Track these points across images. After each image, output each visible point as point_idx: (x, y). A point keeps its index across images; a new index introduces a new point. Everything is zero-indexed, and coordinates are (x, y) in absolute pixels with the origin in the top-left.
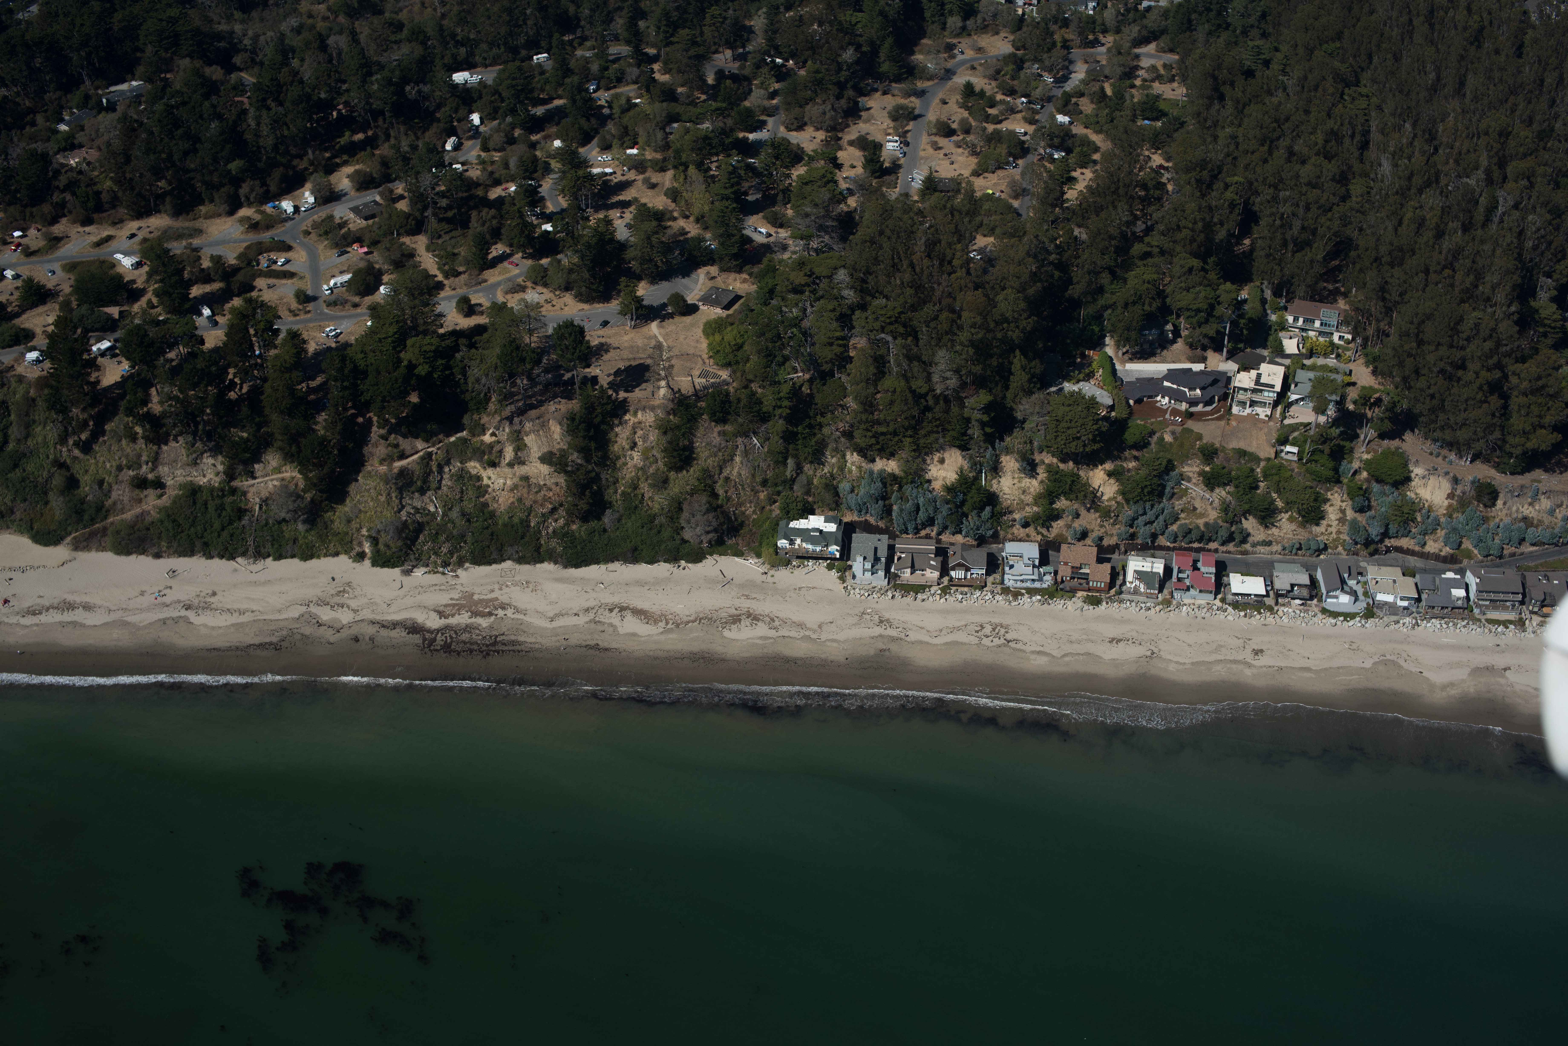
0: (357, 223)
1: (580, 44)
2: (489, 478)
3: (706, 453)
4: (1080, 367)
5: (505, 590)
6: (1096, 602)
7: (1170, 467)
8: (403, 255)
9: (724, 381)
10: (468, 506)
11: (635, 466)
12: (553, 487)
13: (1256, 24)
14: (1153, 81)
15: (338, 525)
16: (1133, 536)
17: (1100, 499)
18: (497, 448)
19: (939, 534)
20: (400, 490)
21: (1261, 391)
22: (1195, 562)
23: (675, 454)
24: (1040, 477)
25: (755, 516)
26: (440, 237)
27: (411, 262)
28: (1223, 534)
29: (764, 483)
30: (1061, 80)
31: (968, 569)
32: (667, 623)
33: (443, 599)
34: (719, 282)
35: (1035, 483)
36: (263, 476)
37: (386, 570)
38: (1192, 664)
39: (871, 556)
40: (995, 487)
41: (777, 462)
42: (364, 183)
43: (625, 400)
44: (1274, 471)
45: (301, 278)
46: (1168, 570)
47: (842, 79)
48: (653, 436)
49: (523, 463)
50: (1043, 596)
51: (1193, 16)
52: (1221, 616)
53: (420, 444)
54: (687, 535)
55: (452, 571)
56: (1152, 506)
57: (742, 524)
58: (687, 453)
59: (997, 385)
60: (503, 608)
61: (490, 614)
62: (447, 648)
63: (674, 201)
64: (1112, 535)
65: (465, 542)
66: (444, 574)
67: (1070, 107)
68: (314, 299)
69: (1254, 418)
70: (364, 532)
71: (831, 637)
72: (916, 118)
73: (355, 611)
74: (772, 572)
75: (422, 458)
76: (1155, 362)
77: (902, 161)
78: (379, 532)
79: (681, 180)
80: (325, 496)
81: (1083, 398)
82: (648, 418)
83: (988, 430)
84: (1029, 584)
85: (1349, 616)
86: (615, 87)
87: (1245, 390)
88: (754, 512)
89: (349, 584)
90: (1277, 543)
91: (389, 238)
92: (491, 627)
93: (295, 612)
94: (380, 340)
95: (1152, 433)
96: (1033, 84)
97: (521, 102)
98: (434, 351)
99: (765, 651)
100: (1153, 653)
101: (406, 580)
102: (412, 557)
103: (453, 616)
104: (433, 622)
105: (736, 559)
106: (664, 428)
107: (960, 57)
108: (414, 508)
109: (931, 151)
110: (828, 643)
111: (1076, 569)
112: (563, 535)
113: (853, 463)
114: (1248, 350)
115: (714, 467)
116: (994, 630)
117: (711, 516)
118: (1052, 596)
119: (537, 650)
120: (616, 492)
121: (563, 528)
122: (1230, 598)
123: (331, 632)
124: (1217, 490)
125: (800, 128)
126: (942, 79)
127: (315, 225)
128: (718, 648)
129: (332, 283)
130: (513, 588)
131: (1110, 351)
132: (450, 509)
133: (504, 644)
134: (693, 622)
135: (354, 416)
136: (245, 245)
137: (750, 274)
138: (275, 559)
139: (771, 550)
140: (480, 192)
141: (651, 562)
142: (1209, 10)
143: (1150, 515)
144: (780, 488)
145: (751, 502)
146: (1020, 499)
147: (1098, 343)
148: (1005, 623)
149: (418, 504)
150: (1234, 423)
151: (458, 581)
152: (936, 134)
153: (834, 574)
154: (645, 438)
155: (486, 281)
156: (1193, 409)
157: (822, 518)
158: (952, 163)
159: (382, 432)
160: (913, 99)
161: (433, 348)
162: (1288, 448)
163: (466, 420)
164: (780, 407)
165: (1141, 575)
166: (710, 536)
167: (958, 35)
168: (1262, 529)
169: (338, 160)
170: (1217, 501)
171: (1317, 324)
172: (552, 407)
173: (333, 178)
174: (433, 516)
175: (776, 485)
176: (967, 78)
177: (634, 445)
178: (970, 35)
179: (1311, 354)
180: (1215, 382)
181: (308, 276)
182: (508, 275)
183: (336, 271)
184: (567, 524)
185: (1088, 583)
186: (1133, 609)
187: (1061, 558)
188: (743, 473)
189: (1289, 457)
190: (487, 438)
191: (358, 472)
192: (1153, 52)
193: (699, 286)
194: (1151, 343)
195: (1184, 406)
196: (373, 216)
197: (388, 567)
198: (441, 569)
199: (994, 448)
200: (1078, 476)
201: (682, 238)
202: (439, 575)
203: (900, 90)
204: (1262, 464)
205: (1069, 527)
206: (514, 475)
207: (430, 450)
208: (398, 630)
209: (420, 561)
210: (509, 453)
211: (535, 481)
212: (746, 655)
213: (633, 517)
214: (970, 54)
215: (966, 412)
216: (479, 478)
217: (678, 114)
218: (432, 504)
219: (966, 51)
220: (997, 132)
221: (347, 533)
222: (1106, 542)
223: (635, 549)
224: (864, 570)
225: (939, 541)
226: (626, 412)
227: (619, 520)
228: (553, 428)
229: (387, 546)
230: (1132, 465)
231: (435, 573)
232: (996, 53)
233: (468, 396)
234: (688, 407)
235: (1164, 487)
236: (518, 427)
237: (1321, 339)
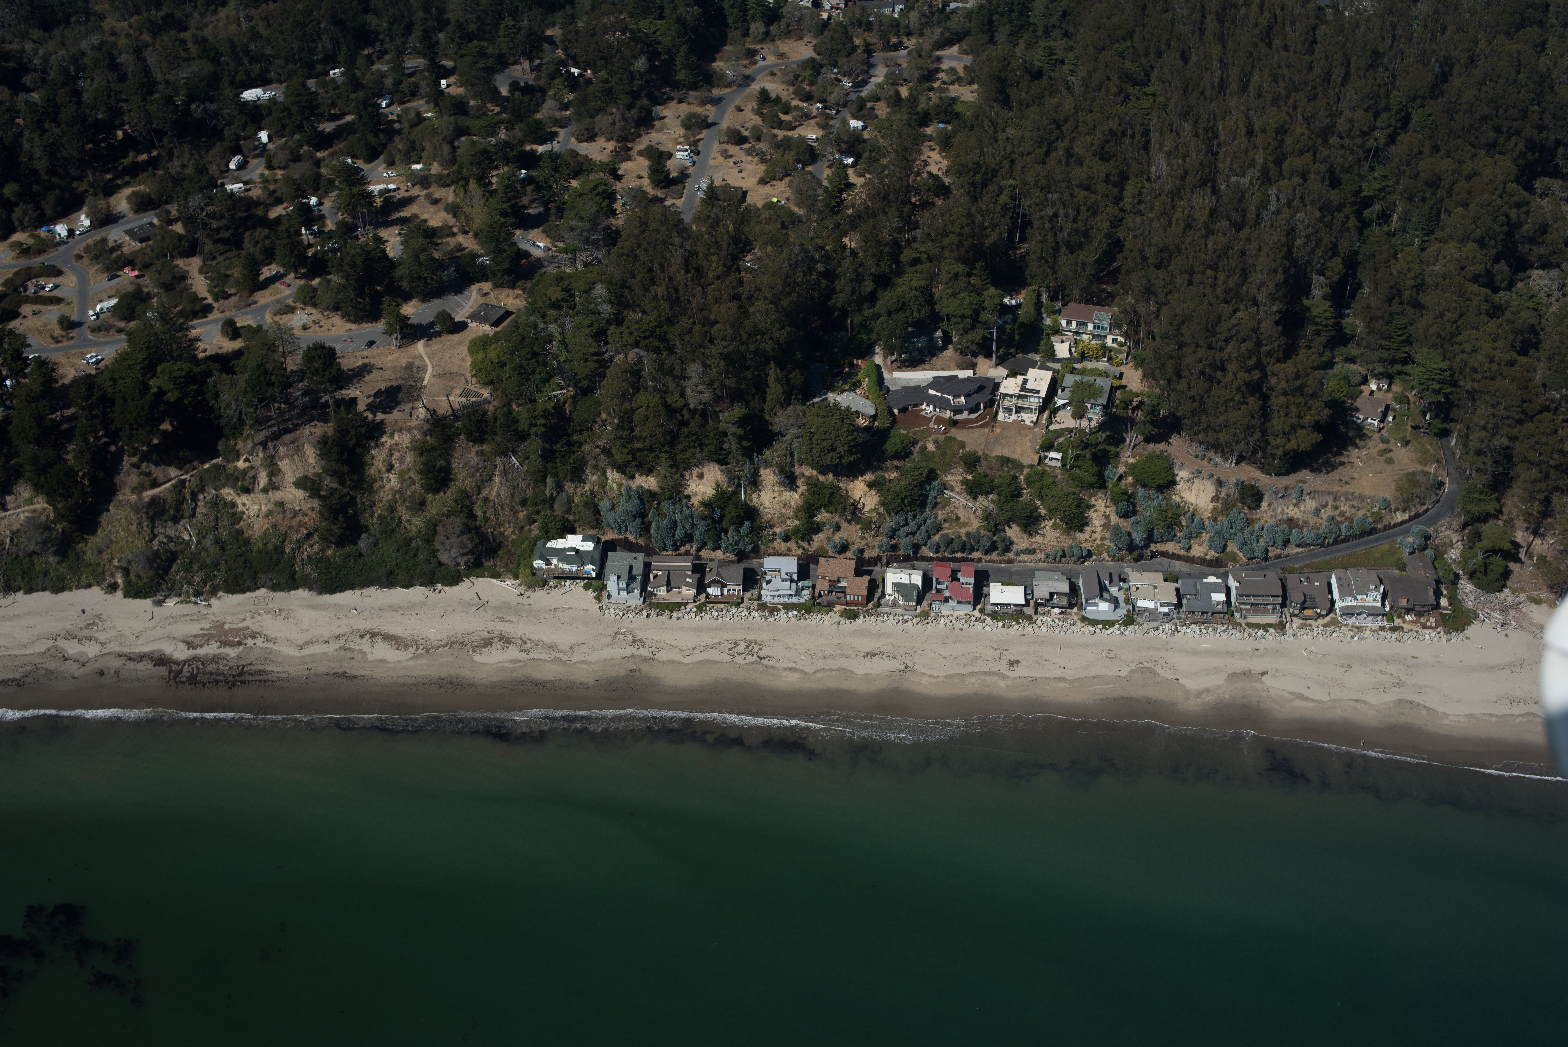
0: (131, 246)
1: (379, 58)
2: (244, 505)
3: (464, 474)
4: (846, 378)
5: (257, 618)
6: (852, 616)
7: (932, 476)
8: (174, 278)
9: (485, 399)
10: (224, 534)
11: (392, 489)
12: (309, 512)
13: (1058, 24)
14: (952, 83)
15: (90, 556)
16: (894, 548)
17: (861, 510)
18: (251, 474)
19: (699, 550)
20: (152, 520)
21: (1026, 397)
22: (954, 572)
23: (430, 475)
24: (800, 490)
25: (514, 537)
26: (214, 258)
27: (182, 285)
28: (985, 543)
29: (524, 502)
30: (859, 85)
31: (724, 586)
32: (417, 649)
33: (192, 629)
34: (492, 299)
35: (795, 496)
36: (15, 508)
37: (138, 601)
38: (946, 677)
39: (625, 575)
40: (755, 501)
41: (536, 481)
42: (142, 204)
43: (382, 422)
44: (1037, 478)
45: (68, 303)
46: (927, 582)
47: (635, 89)
48: (409, 459)
49: (277, 488)
50: (799, 611)
51: (995, 18)
52: (979, 626)
53: (173, 472)
54: (444, 557)
55: (205, 600)
56: (915, 517)
57: (500, 545)
58: (443, 475)
59: (752, 398)
60: (253, 637)
61: (239, 643)
62: (193, 679)
63: (455, 216)
64: (873, 547)
65: (219, 571)
66: (196, 603)
67: (865, 112)
68: (79, 324)
69: (1020, 424)
70: (116, 563)
71: (582, 658)
72: (709, 126)
73: (103, 644)
74: (528, 593)
75: (175, 486)
76: (924, 370)
77: (690, 171)
78: (129, 562)
79: (462, 194)
80: (74, 527)
82: (403, 439)
83: (745, 443)
84: (786, 600)
85: (1107, 624)
86: (409, 101)
87: (1011, 396)
88: (513, 532)
89: (99, 616)
90: (1041, 551)
91: (162, 260)
92: (239, 657)
93: (41, 647)
94: (129, 367)
95: (914, 442)
96: (829, 89)
97: (307, 119)
98: (185, 377)
99: (514, 674)
100: (907, 667)
101: (158, 610)
102: (164, 587)
103: (201, 646)
104: (181, 653)
105: (493, 581)
106: (420, 449)
107: (761, 63)
108: (167, 537)
109: (721, 159)
110: (578, 665)
111: (834, 583)
112: (318, 561)
113: (614, 481)
114: (1020, 355)
115: (471, 488)
116: (748, 647)
117: (465, 538)
118: (808, 611)
119: (283, 679)
120: (372, 516)
121: (318, 553)
122: (989, 608)
123: (76, 665)
124: (980, 499)
125: (591, 138)
126: (740, 86)
127: (87, 249)
128: (467, 673)
129: (98, 307)
130: (265, 616)
131: (878, 359)
132: (204, 537)
133: (251, 674)
134: (444, 646)
135: (107, 445)
136: (14, 270)
137: (524, 290)
138: (25, 593)
139: (528, 571)
140: (260, 212)
141: (407, 586)
142: (1011, 10)
143: (912, 525)
144: (540, 508)
145: (510, 522)
146: (781, 513)
147: (867, 352)
148: (759, 639)
149: (172, 533)
150: (998, 430)
151: (210, 611)
152: (727, 142)
153: (590, 594)
154: (402, 460)
155: (255, 302)
156: (958, 417)
157: (580, 537)
158: (741, 171)
159: (135, 460)
160: (708, 107)
161: (183, 374)
162: (1052, 454)
163: (221, 446)
164: (535, 425)
165: (898, 587)
166: (466, 558)
167: (761, 41)
168: (1026, 537)
169: (119, 182)
170: (980, 510)
171: (1090, 327)
172: (307, 430)
173: (113, 200)
174: (188, 544)
175: (535, 504)
176: (762, 85)
177: (390, 468)
178: (773, 40)
179: (1083, 357)
180: (981, 388)
181: (76, 302)
182: (278, 296)
183: (105, 295)
184: (323, 550)
185: (845, 597)
186: (891, 622)
187: (819, 572)
188: (502, 493)
189: (1054, 463)
190: (241, 464)
191: (109, 501)
192: (956, 54)
193: (471, 303)
194: (920, 351)
195: (948, 414)
196: (148, 239)
197: (140, 597)
198: (193, 599)
199: (752, 462)
200: (838, 489)
201: (458, 254)
202: (191, 605)
203: (696, 98)
204: (1026, 471)
205: (828, 539)
206: (269, 500)
207: (183, 477)
208: (144, 662)
209: (173, 591)
210: (263, 479)
211: (290, 506)
212: (494, 679)
213: (390, 541)
214: (771, 59)
215: (722, 426)
216: (234, 505)
217: (467, 127)
218: (187, 533)
219: (767, 57)
220: (787, 139)
221: (99, 565)
222: (867, 555)
223: (390, 573)
224: (619, 590)
225: (698, 557)
226: (383, 433)
227: (376, 544)
228: (308, 452)
229: (139, 577)
230: (893, 475)
231: (187, 602)
232: (798, 59)
233: (223, 421)
234: (444, 428)
235: (926, 496)
236: (272, 452)
237: (1094, 342)
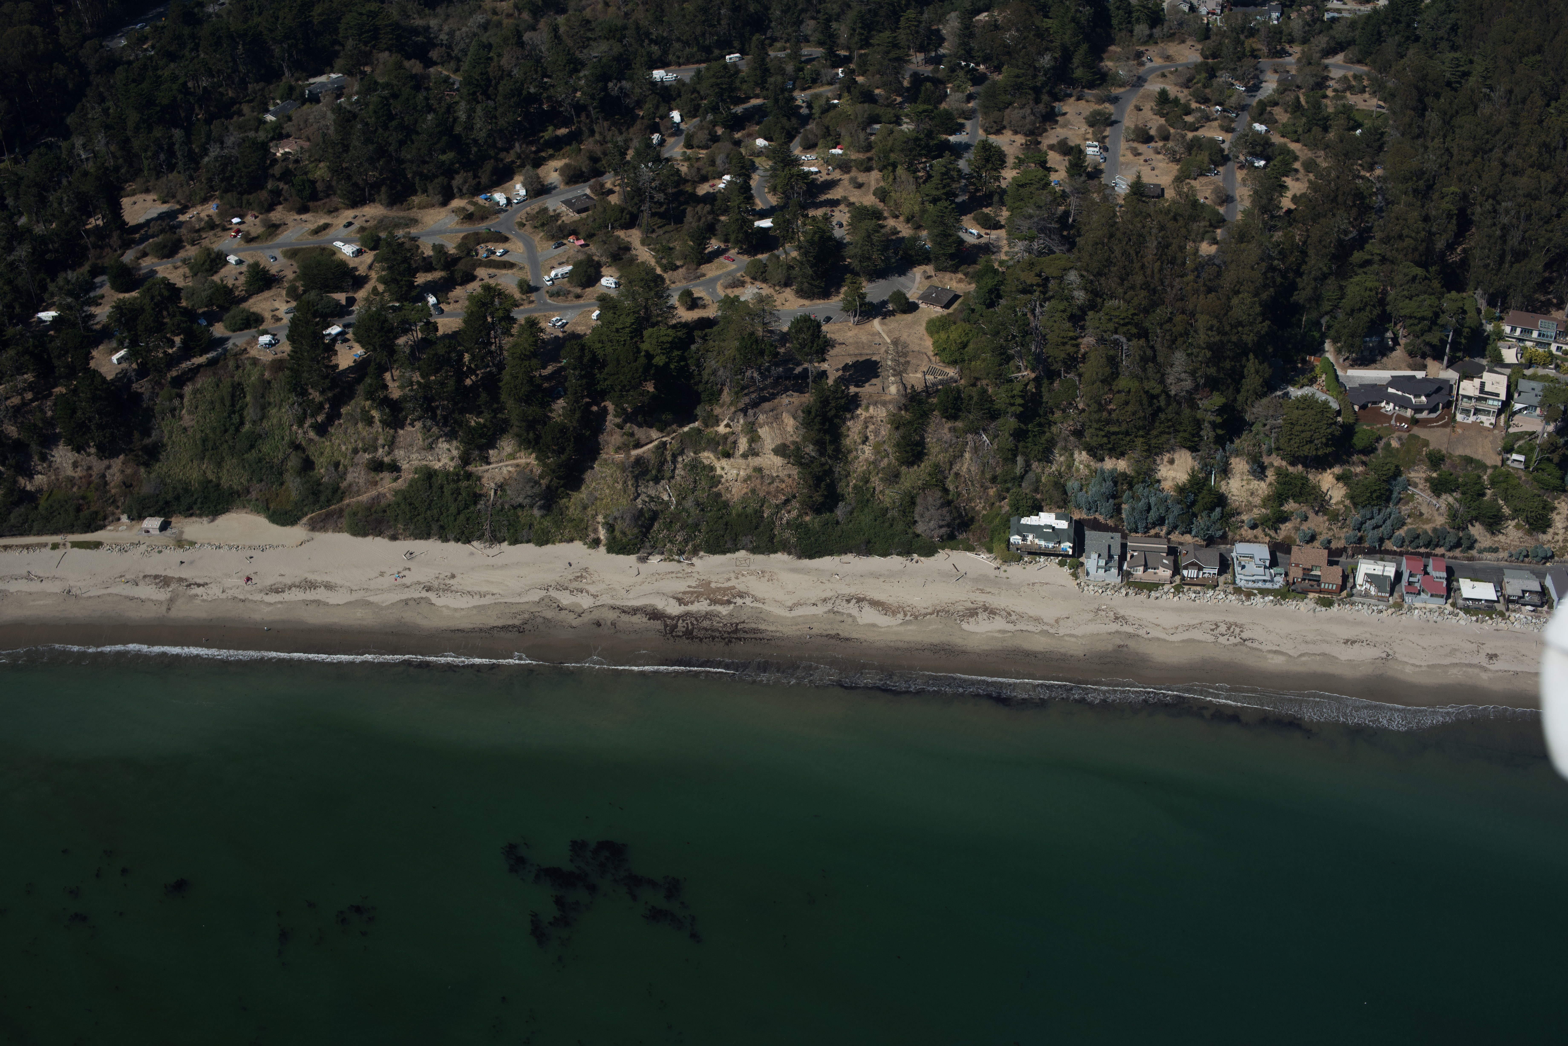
0: (570, 216)
1: (771, 45)
2: (723, 469)
3: (937, 449)
4: (1303, 372)
5: (742, 579)
6: (1328, 604)
7: (1397, 472)
8: (620, 248)
9: (952, 378)
10: (702, 496)
11: (866, 460)
12: (786, 479)
13: (1446, 36)
14: (1344, 91)
15: (573, 511)
16: (1361, 540)
17: (1328, 502)
18: (731, 439)
19: (1169, 533)
20: (636, 478)
21: (1486, 399)
22: (1426, 566)
23: (908, 449)
24: (1268, 480)
25: (984, 512)
26: (653, 231)
27: (628, 256)
28: (1451, 539)
29: (994, 480)
30: (1253, 89)
31: (1200, 569)
32: (905, 615)
33: (681, 586)
34: (936, 281)
35: (1263, 485)
36: (497, 462)
37: (621, 557)
38: (1428, 666)
39: (1105, 554)
40: (1223, 488)
41: (1006, 460)
42: (574, 177)
43: (856, 395)
44: (1501, 479)
45: (521, 268)
46: (1399, 575)
47: (1039, 84)
48: (884, 432)
49: (757, 454)
50: (1275, 597)
51: (1383, 28)
52: (1454, 620)
53: (654, 434)
54: (920, 528)
55: (687, 559)
56: (1380, 510)
57: (972, 520)
58: (919, 449)
59: (1228, 388)
60: (741, 597)
61: (729, 602)
62: (689, 634)
63: (883, 200)
64: (1340, 538)
65: (700, 531)
66: (679, 562)
67: (1266, 116)
68: (536, 289)
69: (1478, 426)
70: (600, 518)
71: (1069, 632)
72: (1113, 123)
73: (595, 596)
74: (1004, 567)
75: (657, 447)
76: (1376, 369)
77: (1103, 166)
78: (615, 518)
79: (890, 180)
80: (562, 482)
81: (1317, 402)
82: (880, 413)
83: (1220, 432)
84: (1260, 585)
86: (810, 88)
87: (1470, 398)
88: (984, 508)
89: (586, 569)
90: (1504, 550)
91: (604, 231)
92: (731, 615)
93: (535, 596)
94: (617, 331)
95: (1379, 439)
96: (1227, 92)
97: (723, 101)
98: (671, 343)
99: (1005, 644)
100: (1388, 655)
101: (642, 567)
102: (648, 544)
103: (692, 603)
104: (674, 609)
105: (968, 554)
106: (897, 424)
107: (1149, 65)
108: (648, 496)
109: (1130, 156)
110: (1067, 638)
111: (1307, 571)
112: (796, 526)
113: (1081, 462)
114: (1467, 359)
115: (944, 463)
116: (1229, 628)
117: (945, 510)
118: (1284, 597)
119: (778, 638)
120: (848, 485)
121: (796, 519)
122: (1460, 602)
123: (572, 616)
124: (1444, 496)
125: (999, 132)
126: (1133, 86)
127: (530, 217)
128: (957, 640)
129: (553, 274)
130: (749, 577)
131: (1330, 356)
132: (684, 498)
133: (745, 632)
134: (931, 614)
135: (589, 405)
136: (462, 235)
137: (966, 274)
138: (510, 544)
139: (1003, 546)
140: (688, 188)
141: (884, 554)
142: (1398, 22)
143: (1378, 519)
144: (1009, 485)
145: (980, 498)
146: (1248, 501)
147: (1318, 350)
148: (1238, 622)
149: (653, 493)
150: (1459, 431)
151: (694, 569)
152: (1133, 140)
153: (1066, 570)
154: (876, 433)
155: (704, 275)
156: (1418, 416)
157: (1053, 515)
158: (1153, 169)
159: (618, 420)
160: (1107, 105)
161: (670, 339)
162: (1515, 456)
163: (699, 411)
164: (1013, 405)
165: (1371, 578)
166: (943, 530)
167: (1145, 43)
168: (1488, 536)
169: (543, 154)
170: (1444, 506)
171: (1535, 334)
172: (785, 400)
173: (542, 171)
174: (667, 504)
175: (1006, 482)
176: (1162, 86)
177: (865, 440)
178: (1156, 43)
179: (1530, 364)
180: (1439, 390)
181: (528, 267)
182: (725, 270)
183: (555, 262)
184: (800, 516)
185: (1319, 585)
186: (1365, 611)
187: (1293, 560)
188: (973, 469)
189: (1516, 465)
190: (722, 429)
191: (594, 459)
192: (1341, 63)
193: (916, 285)
194: (1371, 350)
195: (1409, 413)
196: (586, 210)
197: (623, 553)
198: (677, 557)
199: (1224, 449)
200: (1307, 479)
201: (894, 237)
202: (675, 563)
203: (1094, 96)
204: (1489, 471)
205: (1297, 529)
206: (748, 466)
207: (664, 439)
208: (638, 616)
209: (655, 549)
210: (743, 444)
211: (768, 472)
212: (986, 647)
213: (866, 510)
214: (1158, 62)
215: (1199, 415)
216: (712, 469)
217: (878, 115)
218: (666, 493)
219: (1154, 58)
220: (1196, 139)
221: (582, 520)
222: (1333, 545)
223: (869, 542)
224: (1098, 567)
225: (1169, 540)
226: (858, 406)
227: (851, 513)
228: (786, 421)
229: (624, 533)
230: (1359, 469)
231: (671, 561)
232: (1185, 61)
233: (701, 388)
234: (920, 402)
235: (1391, 492)
236: (751, 419)
237: (1541, 350)
